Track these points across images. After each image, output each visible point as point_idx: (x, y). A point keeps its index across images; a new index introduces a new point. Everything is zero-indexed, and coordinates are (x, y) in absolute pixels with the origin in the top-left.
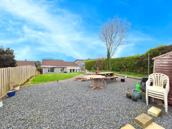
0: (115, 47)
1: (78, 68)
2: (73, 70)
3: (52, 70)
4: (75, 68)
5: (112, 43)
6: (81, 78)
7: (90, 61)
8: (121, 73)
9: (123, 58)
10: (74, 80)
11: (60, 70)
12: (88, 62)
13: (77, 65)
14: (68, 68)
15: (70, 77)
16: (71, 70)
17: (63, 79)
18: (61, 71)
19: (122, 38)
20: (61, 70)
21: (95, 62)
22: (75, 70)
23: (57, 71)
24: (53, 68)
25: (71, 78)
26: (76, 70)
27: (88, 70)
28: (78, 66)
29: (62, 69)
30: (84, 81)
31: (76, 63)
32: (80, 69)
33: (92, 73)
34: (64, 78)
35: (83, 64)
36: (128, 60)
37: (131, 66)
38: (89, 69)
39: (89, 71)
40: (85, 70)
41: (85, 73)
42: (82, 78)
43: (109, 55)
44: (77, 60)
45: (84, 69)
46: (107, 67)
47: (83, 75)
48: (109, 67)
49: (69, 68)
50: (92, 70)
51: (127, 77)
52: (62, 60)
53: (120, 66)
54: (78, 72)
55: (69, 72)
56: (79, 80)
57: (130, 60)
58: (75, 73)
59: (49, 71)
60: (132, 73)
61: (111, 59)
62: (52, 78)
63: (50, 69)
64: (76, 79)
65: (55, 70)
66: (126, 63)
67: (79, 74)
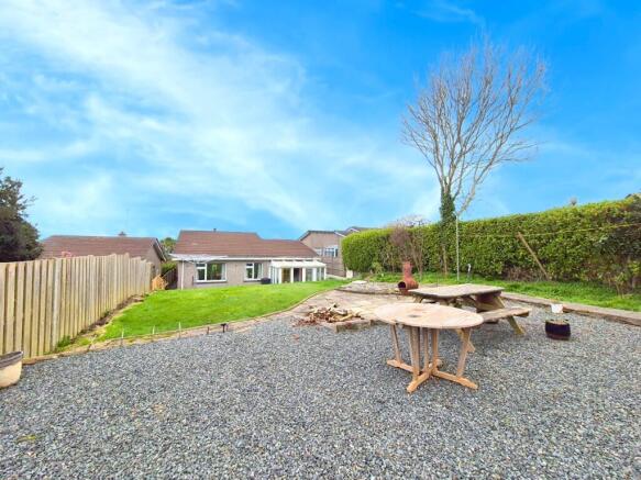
0: (479, 173)
1: (316, 263)
2: (297, 271)
3: (214, 272)
4: (304, 264)
5: (462, 154)
6: (332, 314)
7: (363, 234)
8: (516, 287)
9: (525, 218)
10: (301, 322)
11: (246, 274)
12: (355, 239)
13: (310, 254)
14: (274, 264)
15: (283, 304)
16: (286, 272)
17: (252, 316)
18: (250, 276)
19: (507, 129)
20: (250, 271)
21: (387, 238)
22: (304, 271)
23: (234, 273)
24: (220, 264)
25: (285, 308)
26: (309, 271)
27: (354, 270)
28: (315, 255)
29: (253, 267)
30: (351, 327)
31: (307, 242)
32: (323, 269)
33: (377, 287)
34: (254, 307)
35: (336, 247)
36: (551, 226)
37: (566, 256)
38: (362, 269)
39: (363, 278)
40: (342, 273)
41: (346, 286)
42: (336, 310)
43: (448, 206)
44: (310, 232)
45: (341, 267)
46: (445, 257)
47: (339, 294)
48: (450, 260)
49: (278, 265)
50: (374, 270)
51: (566, 311)
52: (255, 234)
53: (510, 255)
54: (314, 279)
55: (280, 281)
56: (325, 323)
57: (565, 225)
58: (303, 286)
59: (201, 277)
60: (578, 289)
61: (460, 225)
62: (203, 311)
63: (205, 268)
64: (308, 314)
65: (226, 272)
66: (540, 239)
67: (320, 291)
